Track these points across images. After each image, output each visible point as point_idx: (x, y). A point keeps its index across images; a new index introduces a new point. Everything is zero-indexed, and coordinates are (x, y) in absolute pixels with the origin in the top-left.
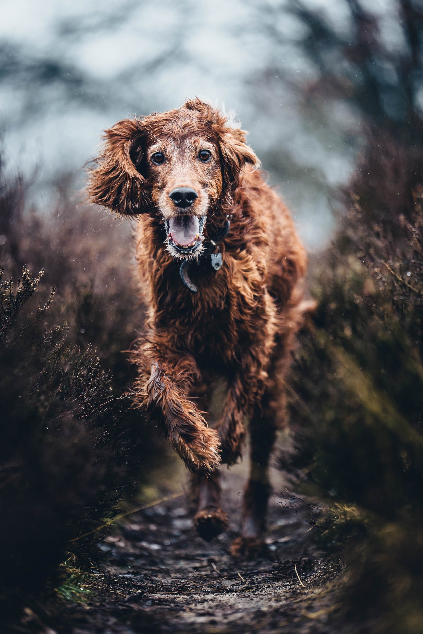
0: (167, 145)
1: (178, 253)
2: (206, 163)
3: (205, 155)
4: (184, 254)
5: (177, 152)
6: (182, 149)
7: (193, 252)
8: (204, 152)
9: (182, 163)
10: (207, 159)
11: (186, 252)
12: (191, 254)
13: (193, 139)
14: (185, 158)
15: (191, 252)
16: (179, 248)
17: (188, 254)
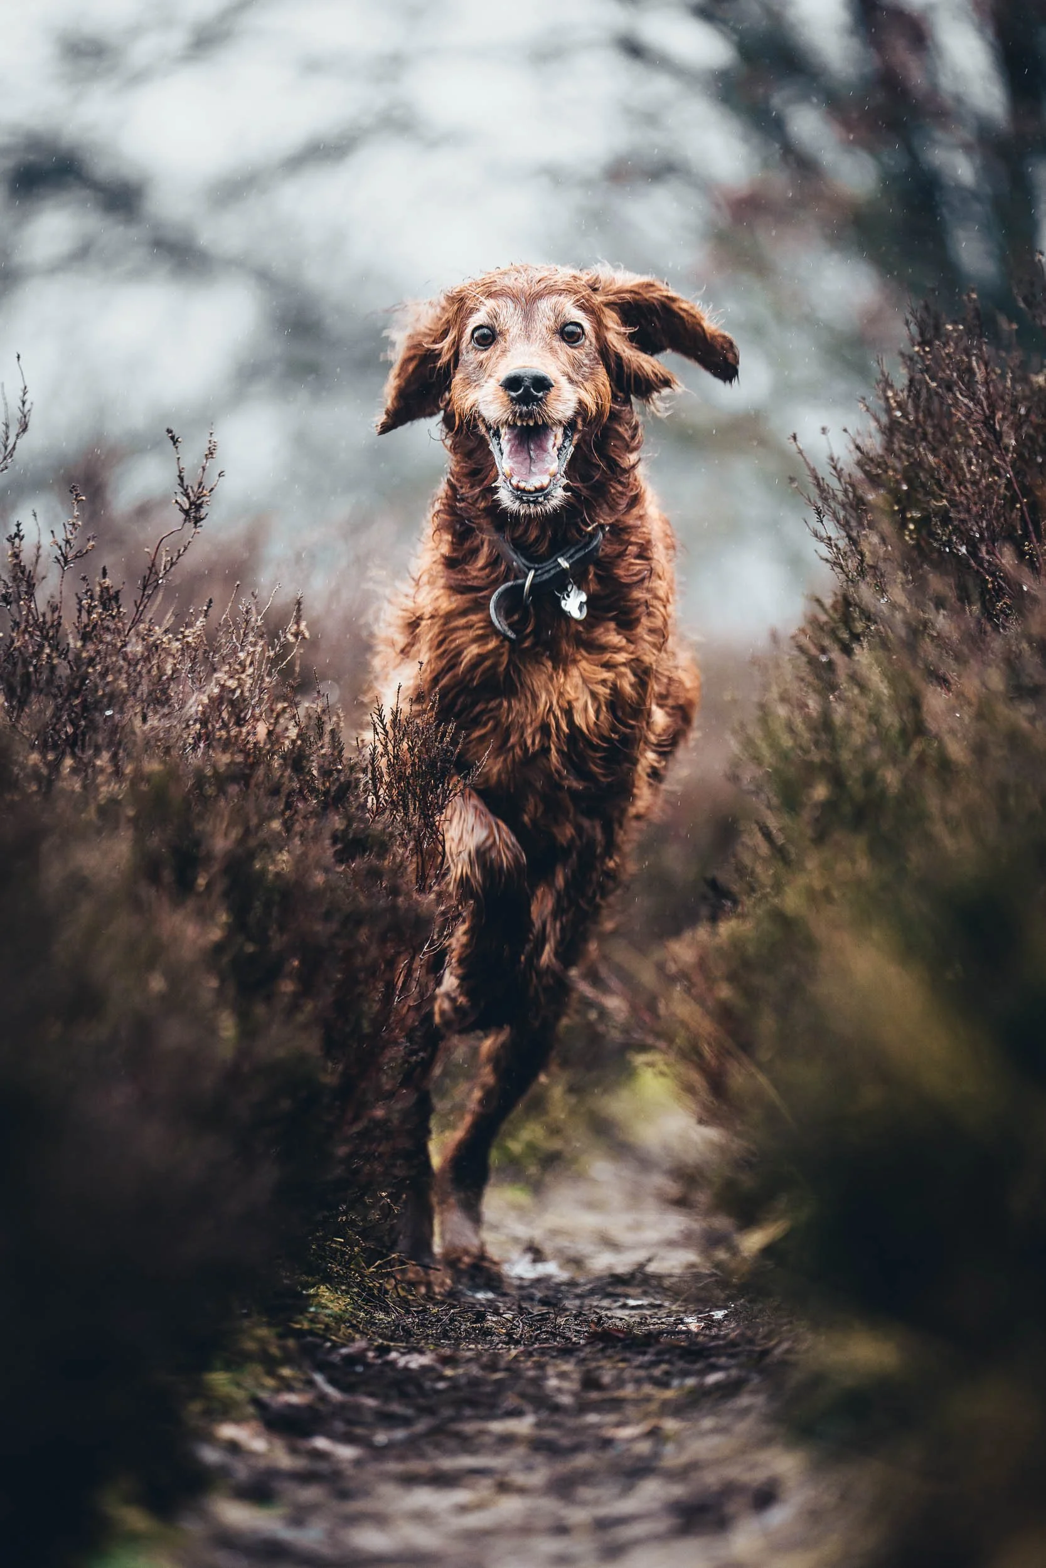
0: (498, 306)
1: (518, 502)
2: (575, 348)
3: (572, 334)
4: (528, 502)
5: (520, 319)
6: (528, 317)
7: (545, 499)
8: (571, 328)
9: (528, 337)
10: (577, 341)
11: (532, 499)
12: (541, 503)
13: (555, 299)
14: (534, 331)
15: (541, 499)
16: (520, 493)
17: (535, 502)
